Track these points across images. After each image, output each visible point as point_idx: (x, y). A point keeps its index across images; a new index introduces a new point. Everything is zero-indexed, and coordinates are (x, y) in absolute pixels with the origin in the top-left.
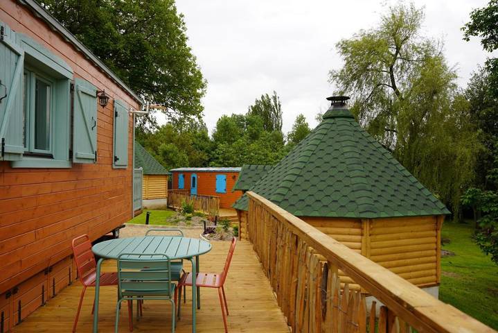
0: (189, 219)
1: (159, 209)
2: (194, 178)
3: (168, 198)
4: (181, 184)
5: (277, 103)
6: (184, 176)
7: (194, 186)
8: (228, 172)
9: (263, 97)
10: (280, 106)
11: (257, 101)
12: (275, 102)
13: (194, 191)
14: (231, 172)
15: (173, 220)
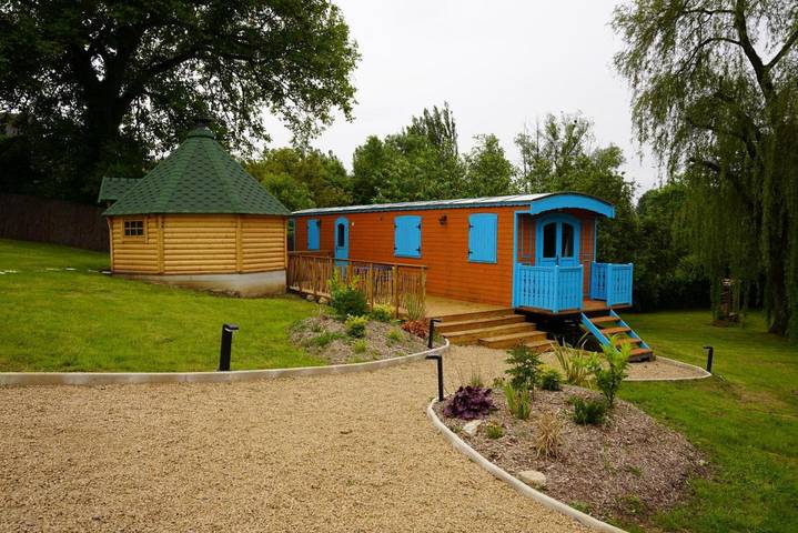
0: (357, 332)
1: (269, 294)
2: (341, 227)
3: (287, 270)
4: (314, 241)
5: (450, 121)
6: (319, 224)
7: (341, 243)
8: (427, 209)
9: (426, 112)
10: (454, 125)
11: (415, 120)
12: (447, 118)
13: (342, 253)
14: (436, 208)
15: (309, 335)
